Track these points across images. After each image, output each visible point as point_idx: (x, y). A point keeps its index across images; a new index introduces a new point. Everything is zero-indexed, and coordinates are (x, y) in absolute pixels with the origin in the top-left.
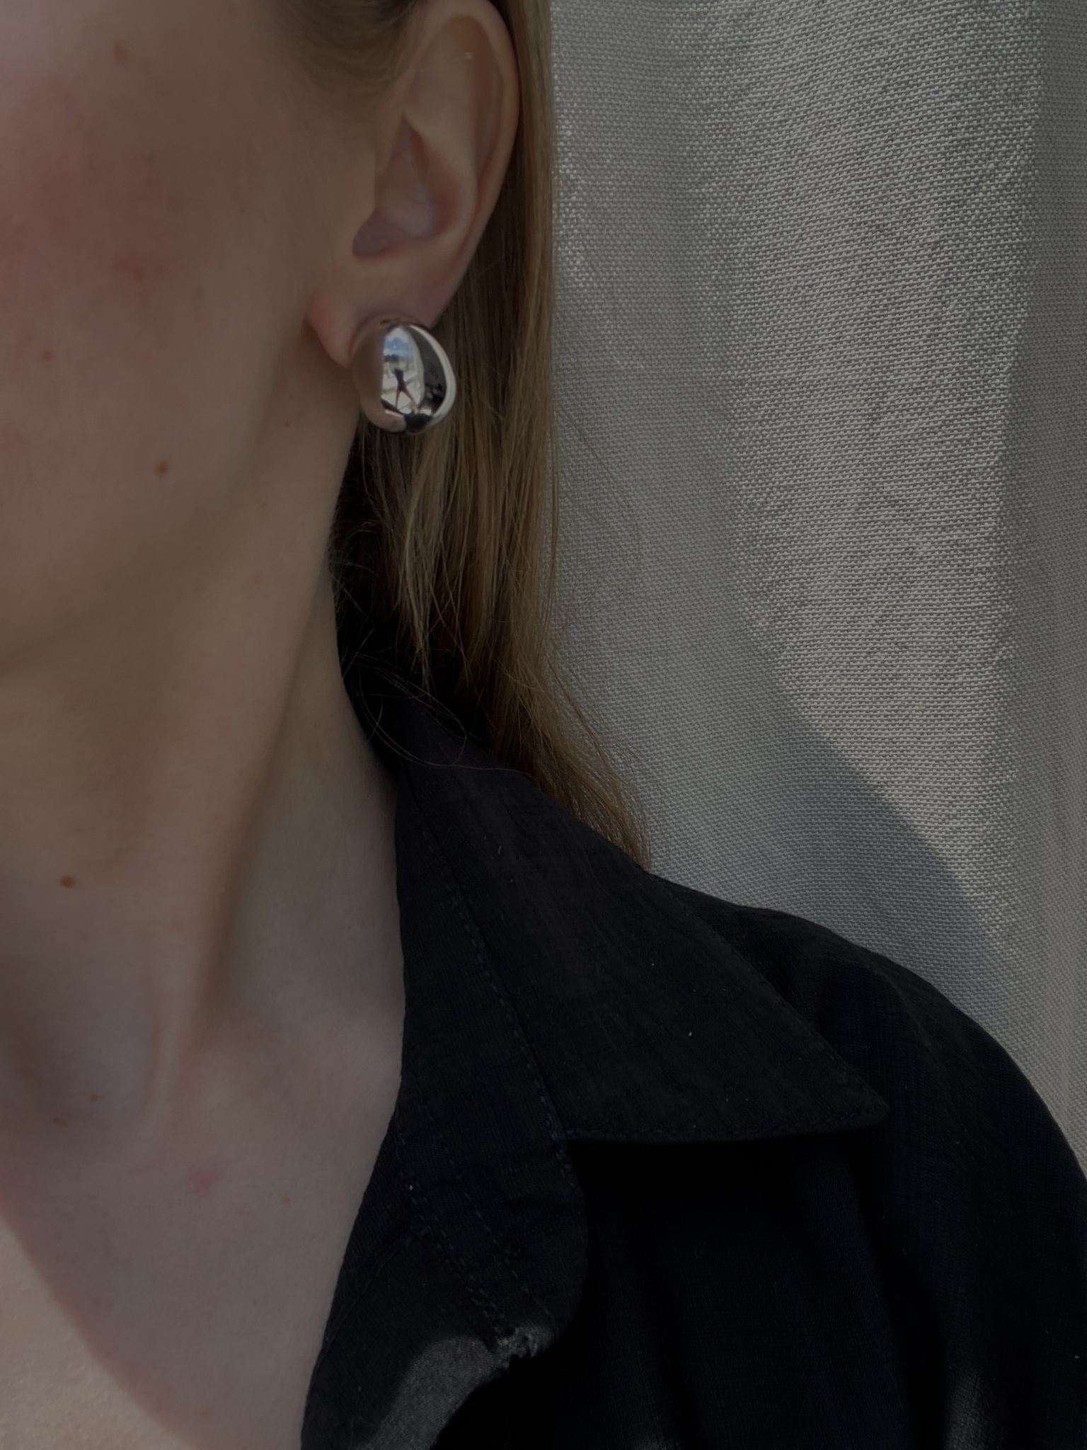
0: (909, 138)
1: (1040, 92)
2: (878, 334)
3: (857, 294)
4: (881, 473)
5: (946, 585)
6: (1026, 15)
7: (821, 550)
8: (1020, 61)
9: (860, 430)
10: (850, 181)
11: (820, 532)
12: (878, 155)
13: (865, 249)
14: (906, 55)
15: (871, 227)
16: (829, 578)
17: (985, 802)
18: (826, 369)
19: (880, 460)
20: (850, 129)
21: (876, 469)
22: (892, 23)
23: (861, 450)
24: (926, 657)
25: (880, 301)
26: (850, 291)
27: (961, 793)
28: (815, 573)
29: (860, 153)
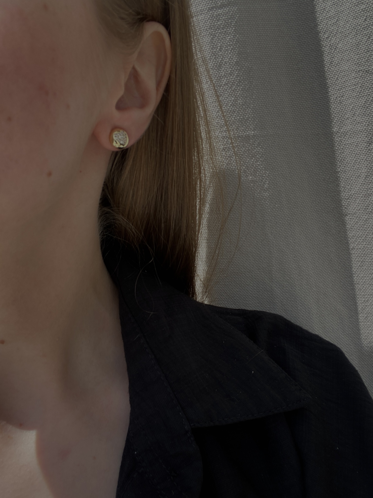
3: (360, 97)
7: (352, 194)
9: (365, 148)
10: (354, 56)
11: (351, 188)
12: (365, 44)
13: (362, 80)
15: (364, 71)
16: (356, 204)
18: (350, 126)
20: (353, 36)
23: (365, 155)
25: (369, 99)
26: (357, 96)
28: (350, 203)
29: (357, 45)
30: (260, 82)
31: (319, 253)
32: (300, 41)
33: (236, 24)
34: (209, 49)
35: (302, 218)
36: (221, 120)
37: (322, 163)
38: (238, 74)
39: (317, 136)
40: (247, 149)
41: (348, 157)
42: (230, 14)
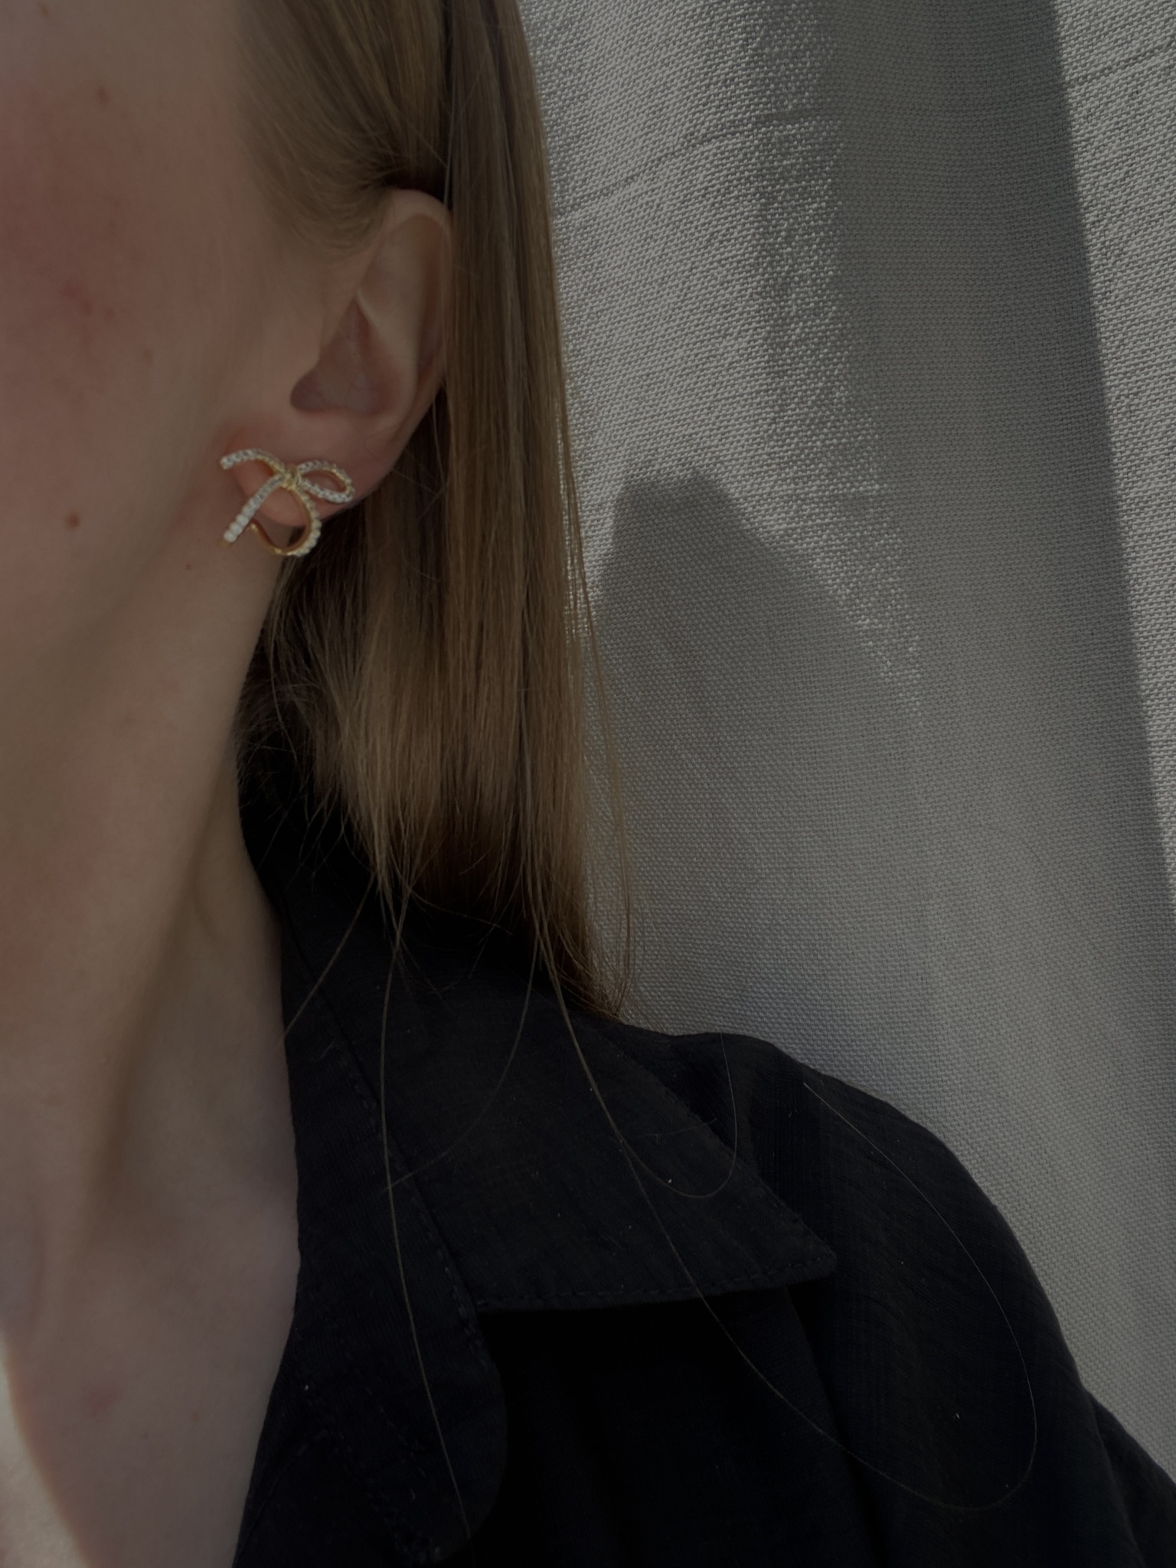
30: (899, 340)
31: (1058, 860)
32: (1013, 230)
33: (836, 169)
34: (754, 235)
35: (1010, 750)
36: (782, 446)
37: (1070, 587)
38: (839, 314)
39: (1057, 509)
40: (858, 534)
41: (1148, 573)
42: (821, 139)
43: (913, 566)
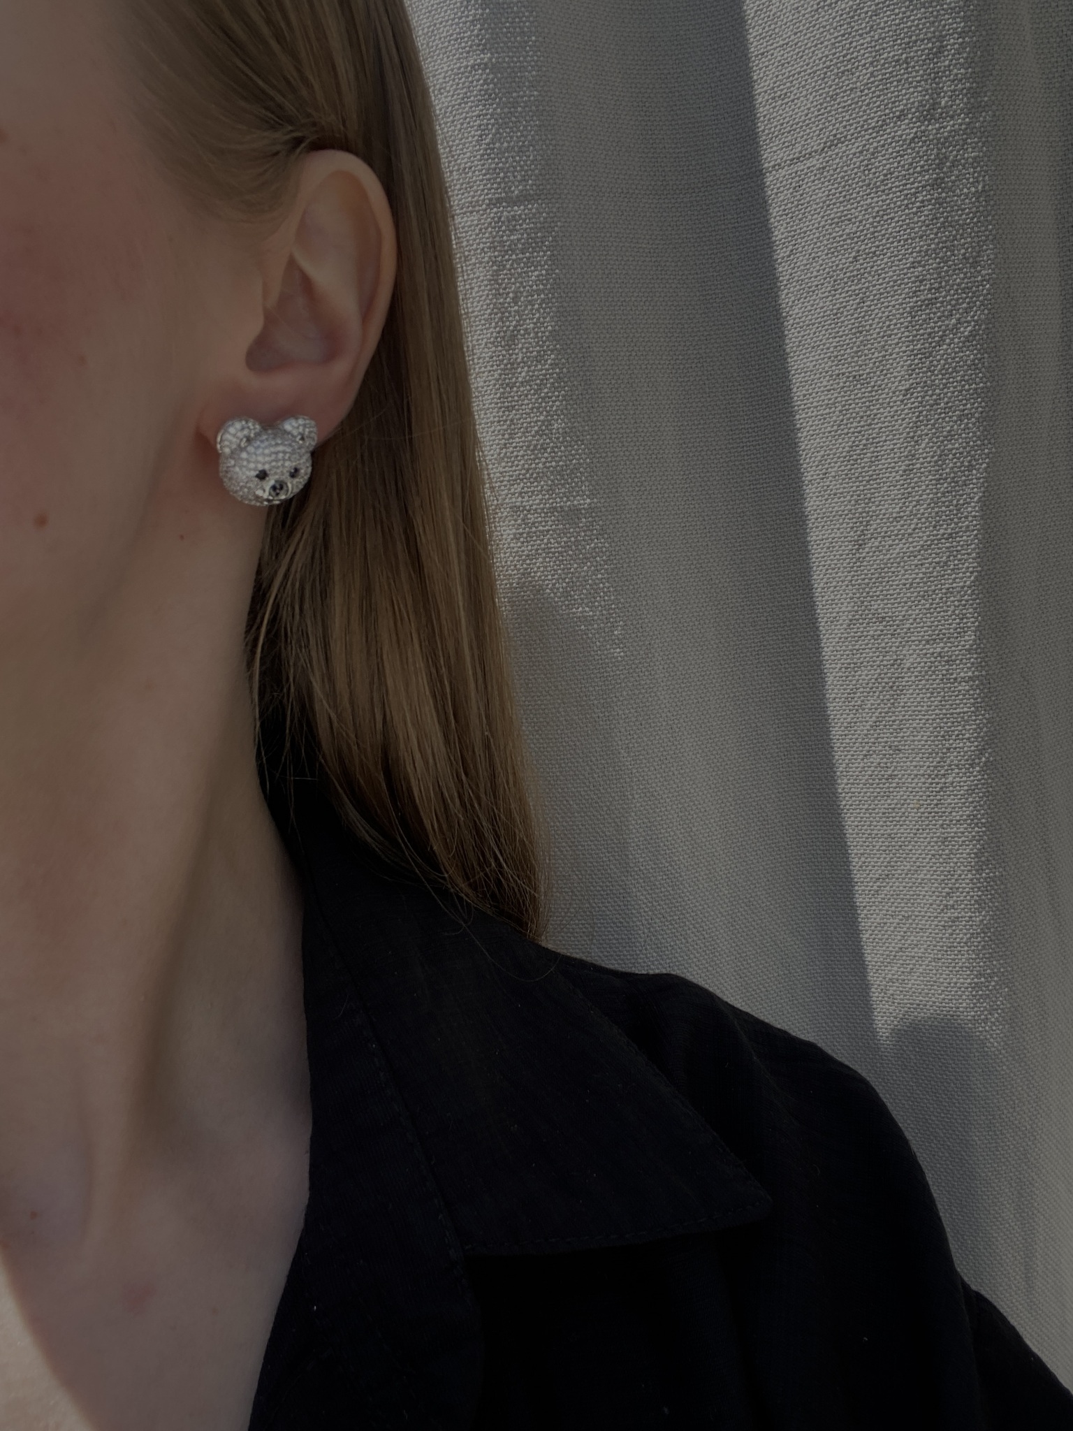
0: (879, 300)
1: (996, 254)
2: (860, 470)
3: (840, 435)
4: (868, 593)
5: (932, 693)
6: (980, 188)
8: (976, 229)
9: (848, 555)
10: (828, 339)
12: (852, 315)
13: (844, 396)
14: (872, 230)
15: (848, 377)
17: (980, 893)
19: (867, 581)
20: (827, 294)
21: (864, 589)
22: (858, 202)
23: (849, 572)
24: (918, 759)
25: (860, 441)
26: (833, 433)
27: (957, 885)
29: (836, 314)
30: (608, 382)
31: (739, 802)
32: (704, 293)
33: (554, 243)
34: (487, 295)
35: (700, 714)
36: (512, 467)
37: (749, 582)
38: (557, 361)
39: (739, 519)
40: (573, 539)
42: (542, 219)
43: (619, 566)
